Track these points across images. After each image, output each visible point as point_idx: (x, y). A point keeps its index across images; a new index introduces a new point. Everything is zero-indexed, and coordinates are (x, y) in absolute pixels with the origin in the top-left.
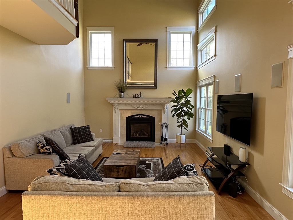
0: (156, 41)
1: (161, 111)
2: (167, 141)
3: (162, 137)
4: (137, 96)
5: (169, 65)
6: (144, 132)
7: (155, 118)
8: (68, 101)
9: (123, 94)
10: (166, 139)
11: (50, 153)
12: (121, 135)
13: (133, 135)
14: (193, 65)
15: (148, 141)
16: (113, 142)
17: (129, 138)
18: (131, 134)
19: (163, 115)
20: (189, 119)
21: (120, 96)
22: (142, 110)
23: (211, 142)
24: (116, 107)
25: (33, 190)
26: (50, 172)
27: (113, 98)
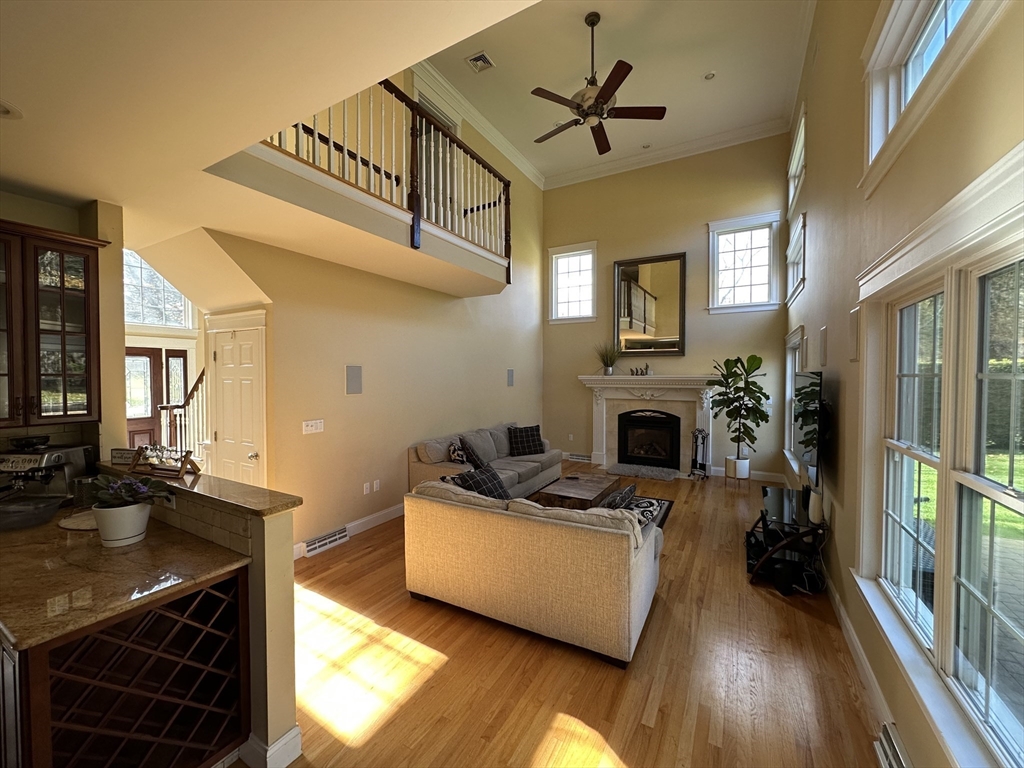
0: (682, 257)
1: (694, 405)
2: (705, 470)
3: (694, 462)
4: (640, 372)
5: (713, 304)
6: (657, 447)
7: (679, 419)
8: (510, 383)
9: (611, 369)
10: (703, 467)
11: (462, 462)
12: (608, 450)
13: (633, 451)
14: (776, 300)
15: (664, 467)
16: (592, 462)
17: (624, 456)
18: (630, 449)
19: (699, 413)
20: (758, 425)
21: (606, 373)
22: (650, 400)
23: (798, 478)
24: (598, 394)
25: (417, 493)
26: (443, 479)
27: (592, 377)
